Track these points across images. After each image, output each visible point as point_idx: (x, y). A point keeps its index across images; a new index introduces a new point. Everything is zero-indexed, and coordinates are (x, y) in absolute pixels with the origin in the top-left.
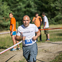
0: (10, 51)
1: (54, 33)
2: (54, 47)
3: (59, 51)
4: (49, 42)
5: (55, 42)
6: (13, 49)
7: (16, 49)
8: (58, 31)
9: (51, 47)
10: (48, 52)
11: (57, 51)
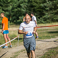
0: (2, 48)
1: (43, 31)
2: (43, 44)
3: (47, 48)
4: (39, 40)
5: (44, 40)
6: (5, 46)
7: (7, 46)
8: (47, 30)
9: (41, 44)
10: (38, 49)
11: (46, 48)
